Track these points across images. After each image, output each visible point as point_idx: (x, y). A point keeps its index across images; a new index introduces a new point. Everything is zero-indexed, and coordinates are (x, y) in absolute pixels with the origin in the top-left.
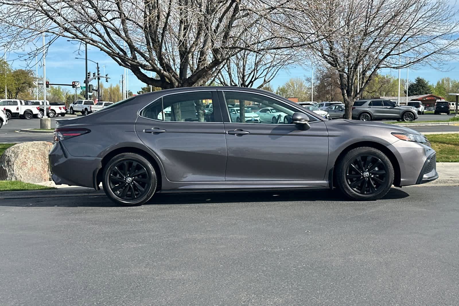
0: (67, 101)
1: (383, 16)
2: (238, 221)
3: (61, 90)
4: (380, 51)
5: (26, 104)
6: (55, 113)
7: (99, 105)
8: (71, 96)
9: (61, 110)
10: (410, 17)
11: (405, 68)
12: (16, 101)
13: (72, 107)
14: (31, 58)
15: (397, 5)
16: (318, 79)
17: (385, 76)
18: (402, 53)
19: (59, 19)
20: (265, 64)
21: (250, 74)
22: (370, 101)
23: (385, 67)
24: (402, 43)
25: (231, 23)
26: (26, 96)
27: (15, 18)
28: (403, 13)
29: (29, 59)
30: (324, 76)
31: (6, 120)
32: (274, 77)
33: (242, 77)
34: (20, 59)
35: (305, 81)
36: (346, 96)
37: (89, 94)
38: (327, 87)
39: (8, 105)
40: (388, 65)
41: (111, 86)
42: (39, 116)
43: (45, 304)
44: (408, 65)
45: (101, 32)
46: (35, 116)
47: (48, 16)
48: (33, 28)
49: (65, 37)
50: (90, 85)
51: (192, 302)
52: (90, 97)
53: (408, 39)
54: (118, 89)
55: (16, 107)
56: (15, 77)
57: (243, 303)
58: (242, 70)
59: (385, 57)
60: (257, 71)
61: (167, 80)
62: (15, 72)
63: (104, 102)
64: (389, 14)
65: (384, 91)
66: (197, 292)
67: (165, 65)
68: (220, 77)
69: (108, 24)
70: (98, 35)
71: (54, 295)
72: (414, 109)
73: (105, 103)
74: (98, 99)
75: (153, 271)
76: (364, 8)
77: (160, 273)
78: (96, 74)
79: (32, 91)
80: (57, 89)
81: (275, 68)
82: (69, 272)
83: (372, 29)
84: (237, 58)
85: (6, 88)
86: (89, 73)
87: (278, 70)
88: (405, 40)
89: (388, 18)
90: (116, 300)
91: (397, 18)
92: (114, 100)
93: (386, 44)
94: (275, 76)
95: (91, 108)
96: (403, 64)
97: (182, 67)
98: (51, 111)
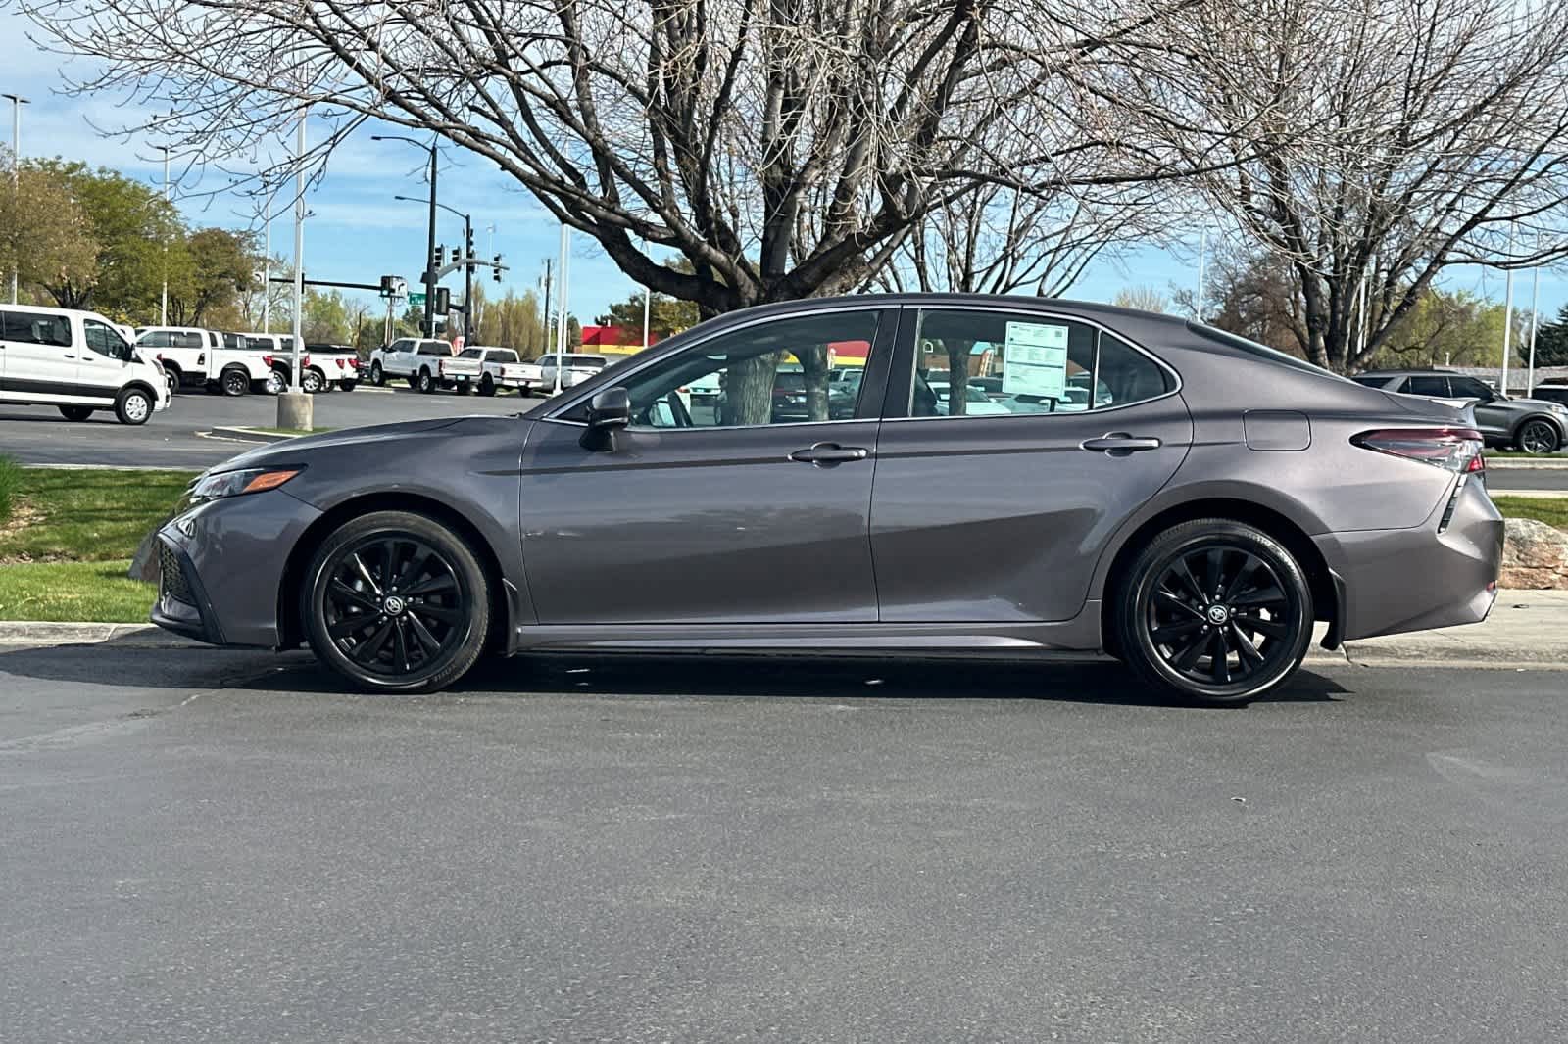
0: (359, 342)
1: (1466, 86)
2: (990, 754)
3: (342, 304)
4: (1448, 205)
5: (230, 345)
6: (322, 378)
7: (470, 357)
8: (374, 326)
9: (342, 368)
10: (1560, 91)
11: (1536, 266)
12: (198, 335)
13: (377, 363)
14: (269, 188)
15: (1518, 47)
16: (1216, 295)
17: (1454, 296)
18: (1529, 214)
19: (369, 60)
20: (1044, 239)
21: (991, 269)
22: (1404, 379)
23: (1466, 262)
24: (1529, 181)
25: (944, 90)
26: (227, 318)
27: (225, 53)
28: (1535, 78)
29: (263, 191)
30: (1240, 286)
31: (167, 396)
32: (1072, 281)
33: (962, 277)
34: (235, 189)
35: (1172, 302)
36: (1323, 355)
37: (437, 319)
38: (1247, 325)
39: (170, 346)
40: (1476, 254)
41: (510, 296)
42: (271, 388)
43: (392, 983)
44: (1544, 259)
45: (502, 107)
46: (257, 387)
47: (336, 48)
48: (283, 86)
49: (389, 119)
50: (440, 290)
51: (885, 1007)
52: (440, 328)
53: (1549, 166)
54: (530, 307)
55: (195, 353)
56: (195, 253)
57: (1061, 1020)
58: (963, 256)
59: (1469, 226)
60: (1014, 259)
61: (718, 278)
62: (196, 237)
63: (486, 349)
64: (1488, 80)
65: (1446, 346)
66: (895, 975)
67: (714, 226)
68: (889, 275)
69: (532, 80)
70: (493, 119)
71: (415, 958)
72: (1561, 410)
73: (489, 353)
74: (463, 339)
75: (733, 900)
76: (1400, 53)
77: (757, 906)
78: (463, 254)
79: (247, 305)
80: (329, 300)
81: (1078, 250)
82: (450, 889)
83: (1424, 127)
84: (951, 213)
85: (165, 289)
86: (438, 250)
87: (1088, 259)
88: (1540, 170)
89: (1485, 92)
90: (627, 985)
91: (1516, 94)
92: (517, 340)
93: (1472, 184)
94: (1076, 280)
95: (440, 365)
96: (1530, 252)
97: (772, 236)
98: (310, 371)
